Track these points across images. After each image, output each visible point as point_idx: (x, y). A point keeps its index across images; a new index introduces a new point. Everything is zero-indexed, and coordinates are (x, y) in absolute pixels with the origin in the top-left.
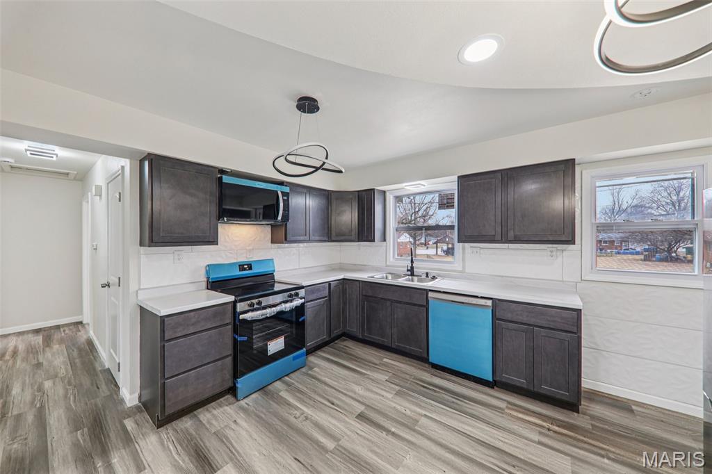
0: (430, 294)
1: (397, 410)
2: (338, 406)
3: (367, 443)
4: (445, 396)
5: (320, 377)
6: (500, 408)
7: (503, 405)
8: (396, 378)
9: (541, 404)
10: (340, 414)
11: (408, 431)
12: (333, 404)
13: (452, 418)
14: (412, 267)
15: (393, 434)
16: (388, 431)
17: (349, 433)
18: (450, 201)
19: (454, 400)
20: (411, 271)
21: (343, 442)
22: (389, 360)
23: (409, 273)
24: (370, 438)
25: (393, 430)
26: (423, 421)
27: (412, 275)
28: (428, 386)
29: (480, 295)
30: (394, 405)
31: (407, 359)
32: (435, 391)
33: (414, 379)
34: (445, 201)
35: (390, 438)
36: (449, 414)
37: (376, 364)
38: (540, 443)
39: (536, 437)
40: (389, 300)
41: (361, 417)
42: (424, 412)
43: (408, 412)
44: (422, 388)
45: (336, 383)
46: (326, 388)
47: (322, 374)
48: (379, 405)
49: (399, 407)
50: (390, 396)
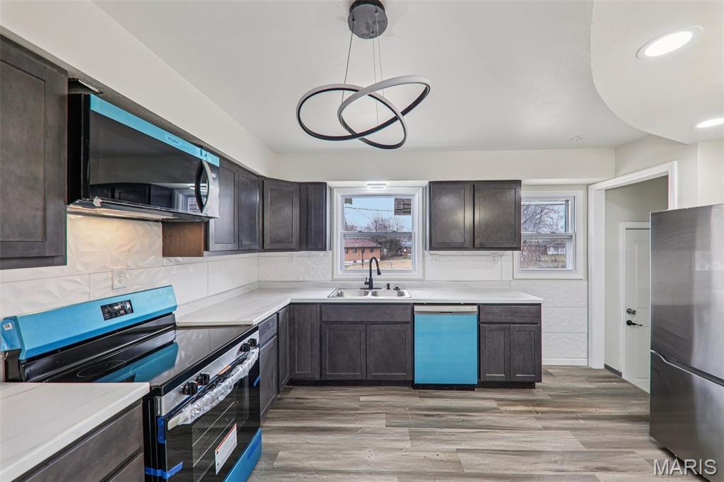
0: (417, 308)
1: (430, 460)
4: (451, 417)
5: (299, 464)
6: (495, 409)
7: (494, 404)
8: (395, 418)
9: (513, 391)
13: (478, 439)
14: (371, 280)
18: (406, 206)
19: (462, 417)
20: (370, 284)
22: (366, 397)
23: (368, 286)
26: (463, 457)
27: (371, 288)
28: (430, 413)
29: (462, 302)
30: (422, 455)
31: (383, 388)
32: (441, 416)
33: (409, 410)
34: (402, 207)
36: (473, 435)
37: (358, 410)
38: (545, 428)
39: (539, 424)
42: (455, 447)
43: (442, 456)
44: (427, 418)
45: (331, 462)
46: (325, 477)
47: (299, 456)
48: (409, 464)
49: (429, 455)
50: (408, 445)
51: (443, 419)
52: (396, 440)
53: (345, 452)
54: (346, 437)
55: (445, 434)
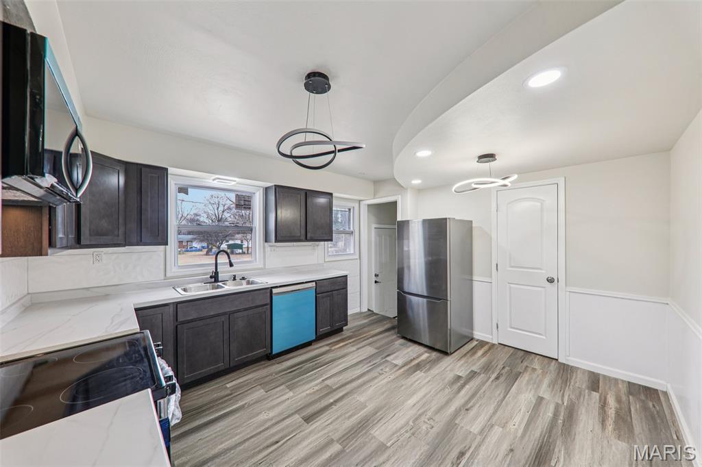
0: (275, 291)
1: (310, 394)
2: (282, 438)
3: (340, 419)
6: (329, 350)
7: (327, 348)
9: (333, 337)
10: (297, 436)
11: (335, 393)
12: (277, 442)
13: (330, 370)
14: (216, 273)
15: (336, 402)
16: (332, 404)
17: (326, 431)
18: (247, 203)
19: (316, 362)
20: (215, 277)
21: (336, 436)
22: (230, 383)
24: (336, 416)
25: (332, 401)
26: (328, 382)
27: (216, 280)
28: (291, 370)
29: (304, 281)
30: (304, 394)
31: (243, 370)
32: (301, 368)
33: (276, 374)
34: (242, 203)
35: (339, 404)
36: (328, 368)
37: (231, 394)
38: (358, 349)
39: (354, 348)
40: (224, 314)
41: (308, 419)
42: (321, 380)
43: (317, 388)
44: (292, 374)
45: (238, 437)
48: (299, 404)
49: (308, 392)
50: (291, 394)
51: (303, 369)
52: (280, 396)
53: (245, 424)
54: (237, 415)
55: (310, 376)
